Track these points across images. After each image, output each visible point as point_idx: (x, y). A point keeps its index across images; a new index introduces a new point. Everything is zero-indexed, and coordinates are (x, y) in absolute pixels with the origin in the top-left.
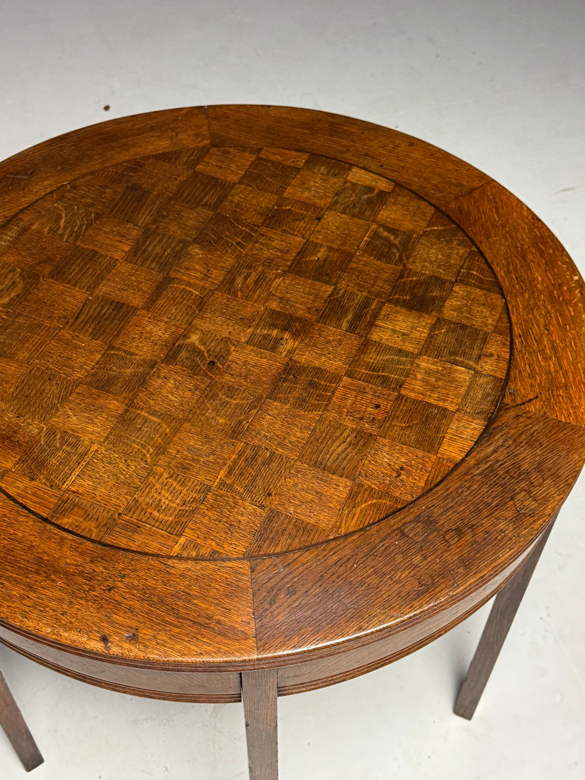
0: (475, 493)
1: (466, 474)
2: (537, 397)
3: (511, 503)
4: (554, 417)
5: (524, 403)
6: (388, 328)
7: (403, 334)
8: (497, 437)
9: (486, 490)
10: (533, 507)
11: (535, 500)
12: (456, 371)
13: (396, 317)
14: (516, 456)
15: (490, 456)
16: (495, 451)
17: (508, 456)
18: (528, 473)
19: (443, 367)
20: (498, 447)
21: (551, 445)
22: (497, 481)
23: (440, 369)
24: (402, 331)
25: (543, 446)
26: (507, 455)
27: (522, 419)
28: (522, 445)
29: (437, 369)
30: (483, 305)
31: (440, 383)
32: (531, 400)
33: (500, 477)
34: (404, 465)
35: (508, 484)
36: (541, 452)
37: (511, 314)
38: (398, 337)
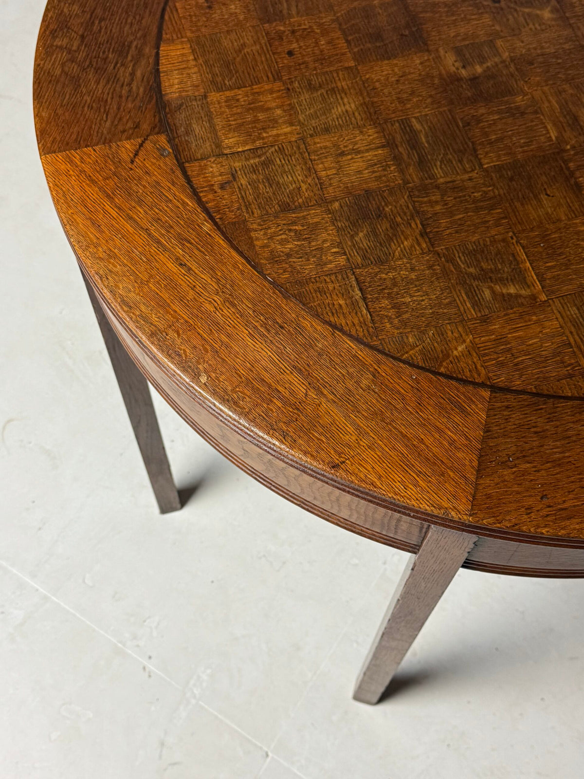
0: (122, 23)
1: (144, 36)
2: (132, 162)
3: (80, 33)
4: (97, 148)
5: (141, 145)
6: (367, 151)
7: (342, 154)
8: (142, 90)
9: (114, 31)
10: (57, 40)
11: (61, 47)
12: (245, 143)
13: (374, 172)
14: (108, 81)
15: (134, 66)
16: (133, 74)
17: (115, 76)
18: (84, 69)
19: (263, 138)
20: (132, 80)
21: (80, 113)
22: (108, 45)
23: (265, 135)
24: (350, 157)
25: (86, 106)
26: (118, 76)
27: (130, 124)
28: (110, 95)
29: (268, 133)
30: (289, 255)
31: (249, 118)
32: (136, 155)
33: (109, 51)
34: (211, 12)
35: (97, 48)
36: (85, 98)
37: (244, 261)
38: (345, 147)
